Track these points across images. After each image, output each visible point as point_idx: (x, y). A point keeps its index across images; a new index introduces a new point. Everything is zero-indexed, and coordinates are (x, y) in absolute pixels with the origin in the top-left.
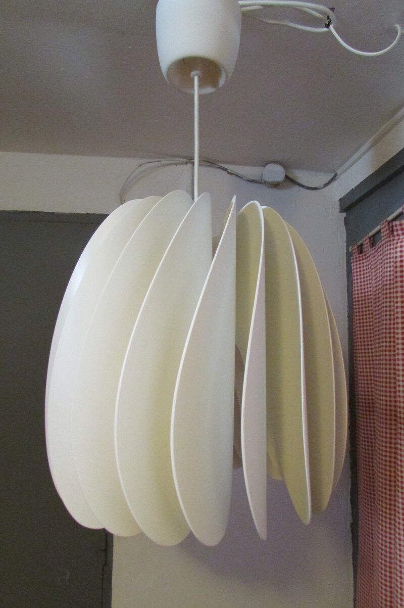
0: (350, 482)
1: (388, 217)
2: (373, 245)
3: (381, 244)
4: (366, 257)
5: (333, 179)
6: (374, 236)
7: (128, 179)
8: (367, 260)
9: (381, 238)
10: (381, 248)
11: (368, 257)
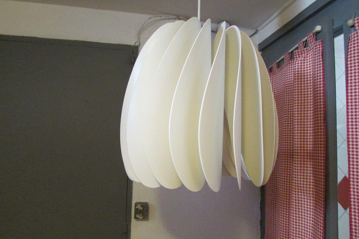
0: (260, 198)
1: (289, 51)
2: (278, 67)
3: (284, 66)
4: (274, 74)
5: (255, 33)
6: (279, 62)
7: (142, 26)
8: (275, 75)
9: (284, 62)
10: (284, 68)
11: (275, 74)
